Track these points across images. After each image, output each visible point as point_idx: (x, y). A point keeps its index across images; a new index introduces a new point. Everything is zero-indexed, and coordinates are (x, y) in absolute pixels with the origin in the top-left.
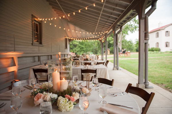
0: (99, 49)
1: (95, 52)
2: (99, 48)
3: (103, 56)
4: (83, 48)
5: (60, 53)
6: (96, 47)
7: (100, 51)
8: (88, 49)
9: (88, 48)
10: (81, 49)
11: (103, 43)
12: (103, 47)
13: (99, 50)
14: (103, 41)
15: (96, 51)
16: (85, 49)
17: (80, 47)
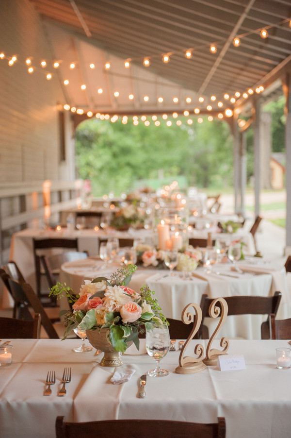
0: (222, 155)
1: (198, 175)
2: (219, 149)
3: (242, 200)
4: (126, 151)
5: (47, 186)
6: (206, 142)
7: (224, 168)
8: (159, 157)
9: (156, 149)
10: (115, 155)
11: (241, 134)
12: (241, 154)
13: (221, 161)
14: (242, 124)
15: (205, 167)
16: (138, 158)
17: (109, 144)
